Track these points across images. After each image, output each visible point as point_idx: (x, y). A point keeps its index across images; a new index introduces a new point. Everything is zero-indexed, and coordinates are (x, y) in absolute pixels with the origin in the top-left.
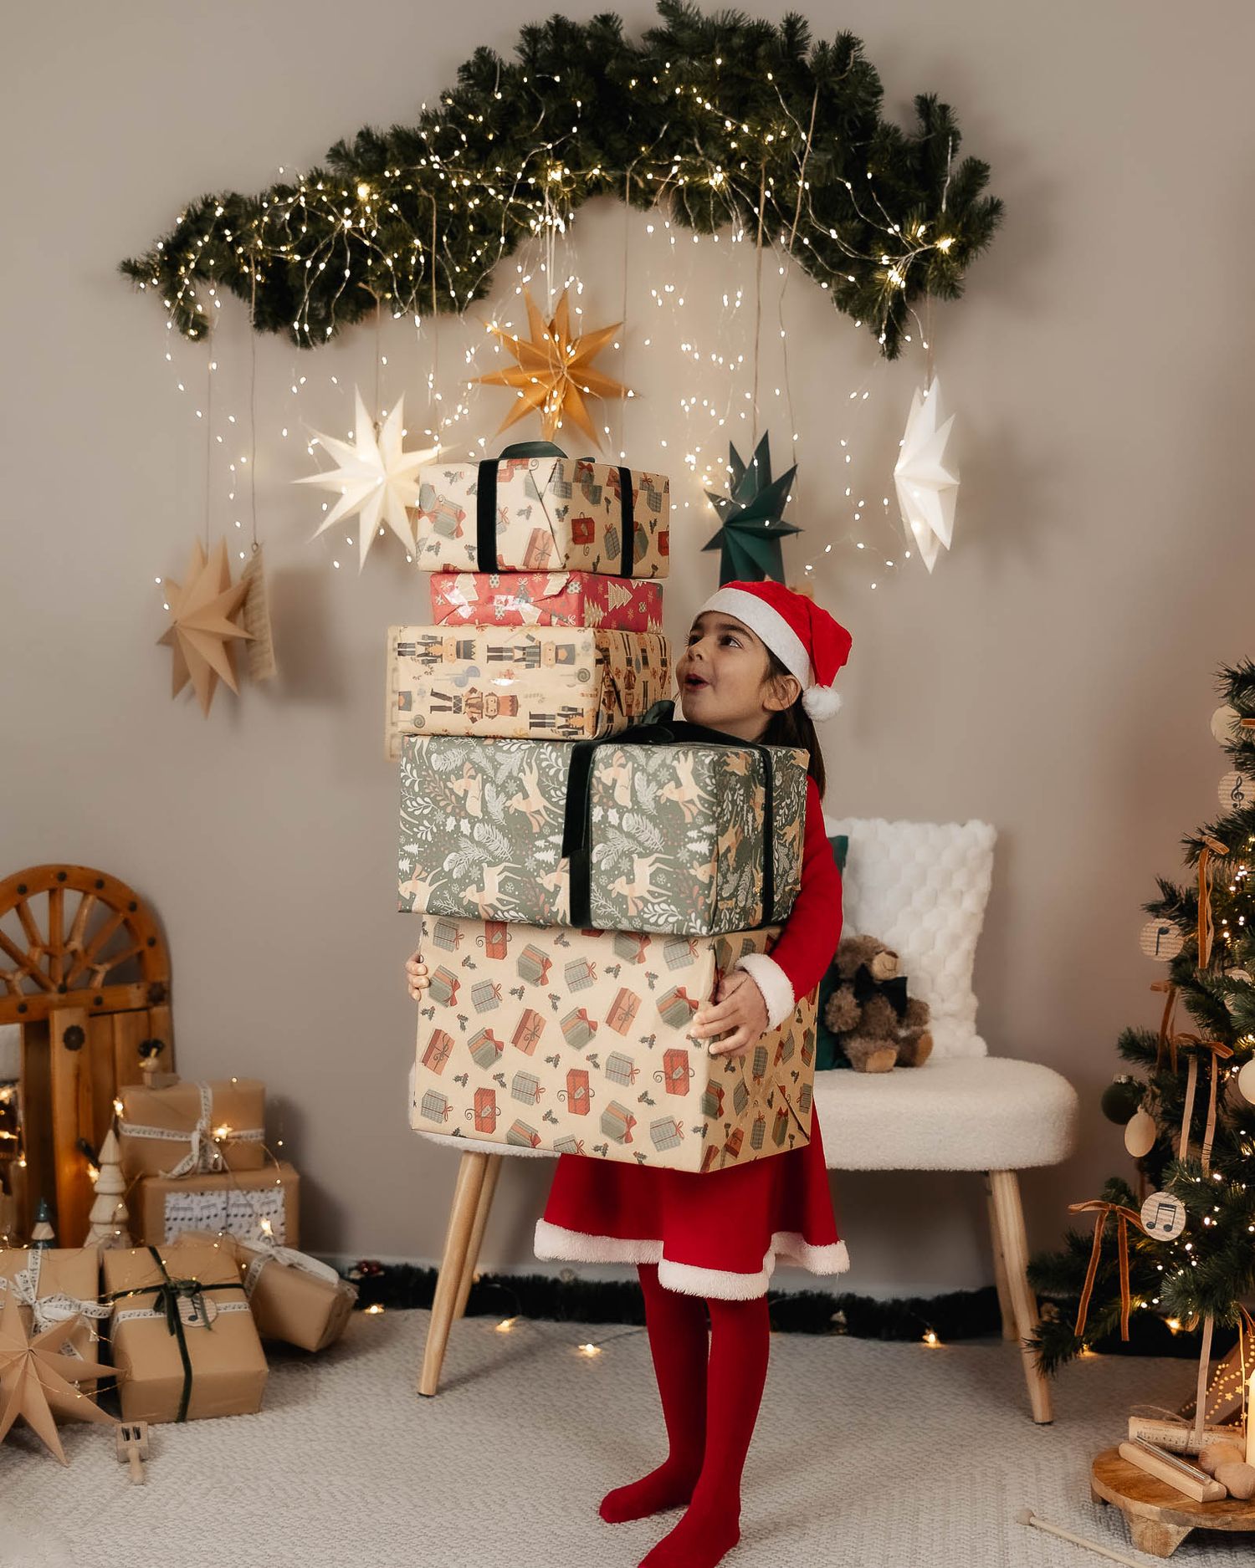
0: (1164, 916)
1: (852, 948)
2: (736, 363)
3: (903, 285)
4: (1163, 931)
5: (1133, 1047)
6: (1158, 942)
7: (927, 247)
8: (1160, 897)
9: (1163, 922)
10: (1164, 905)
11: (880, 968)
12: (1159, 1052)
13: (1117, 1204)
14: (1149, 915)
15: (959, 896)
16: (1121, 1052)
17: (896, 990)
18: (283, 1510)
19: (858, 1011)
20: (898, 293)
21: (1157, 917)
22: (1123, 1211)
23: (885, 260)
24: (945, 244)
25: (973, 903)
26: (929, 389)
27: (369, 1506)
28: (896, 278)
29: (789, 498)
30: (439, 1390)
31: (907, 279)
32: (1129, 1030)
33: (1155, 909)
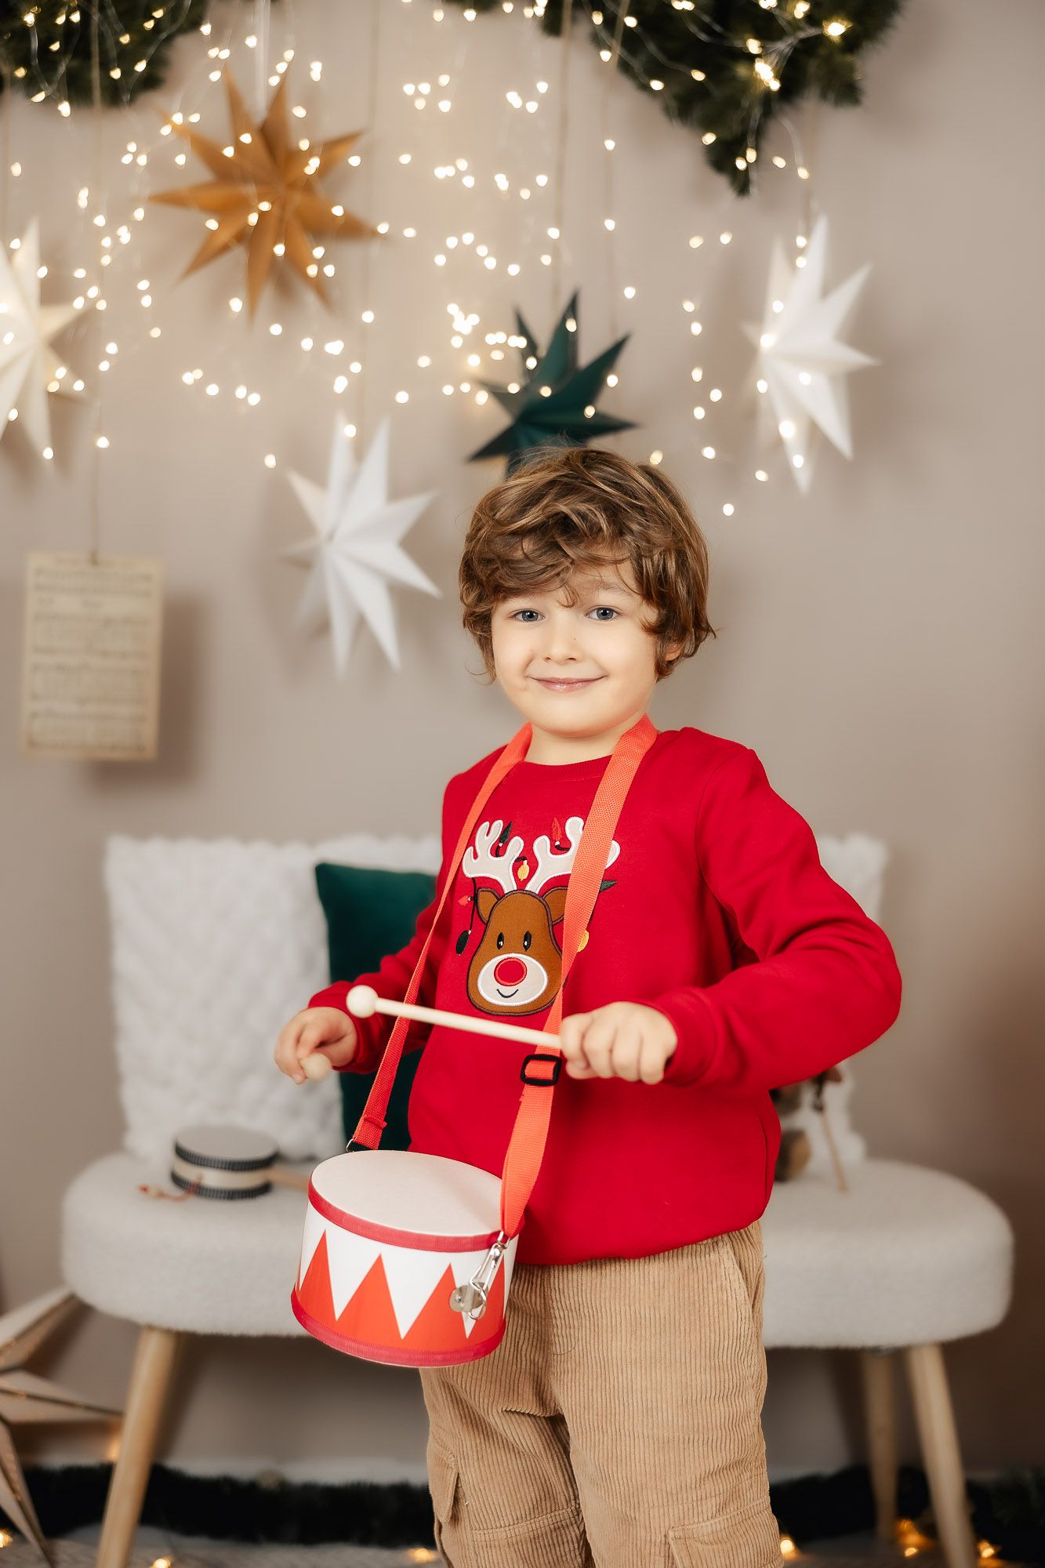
2: (533, 186)
3: (775, 86)
7: (812, 32)
20: (768, 97)
23: (753, 46)
24: (836, 29)
26: (808, 234)
28: (766, 74)
29: (612, 380)
31: (781, 76)
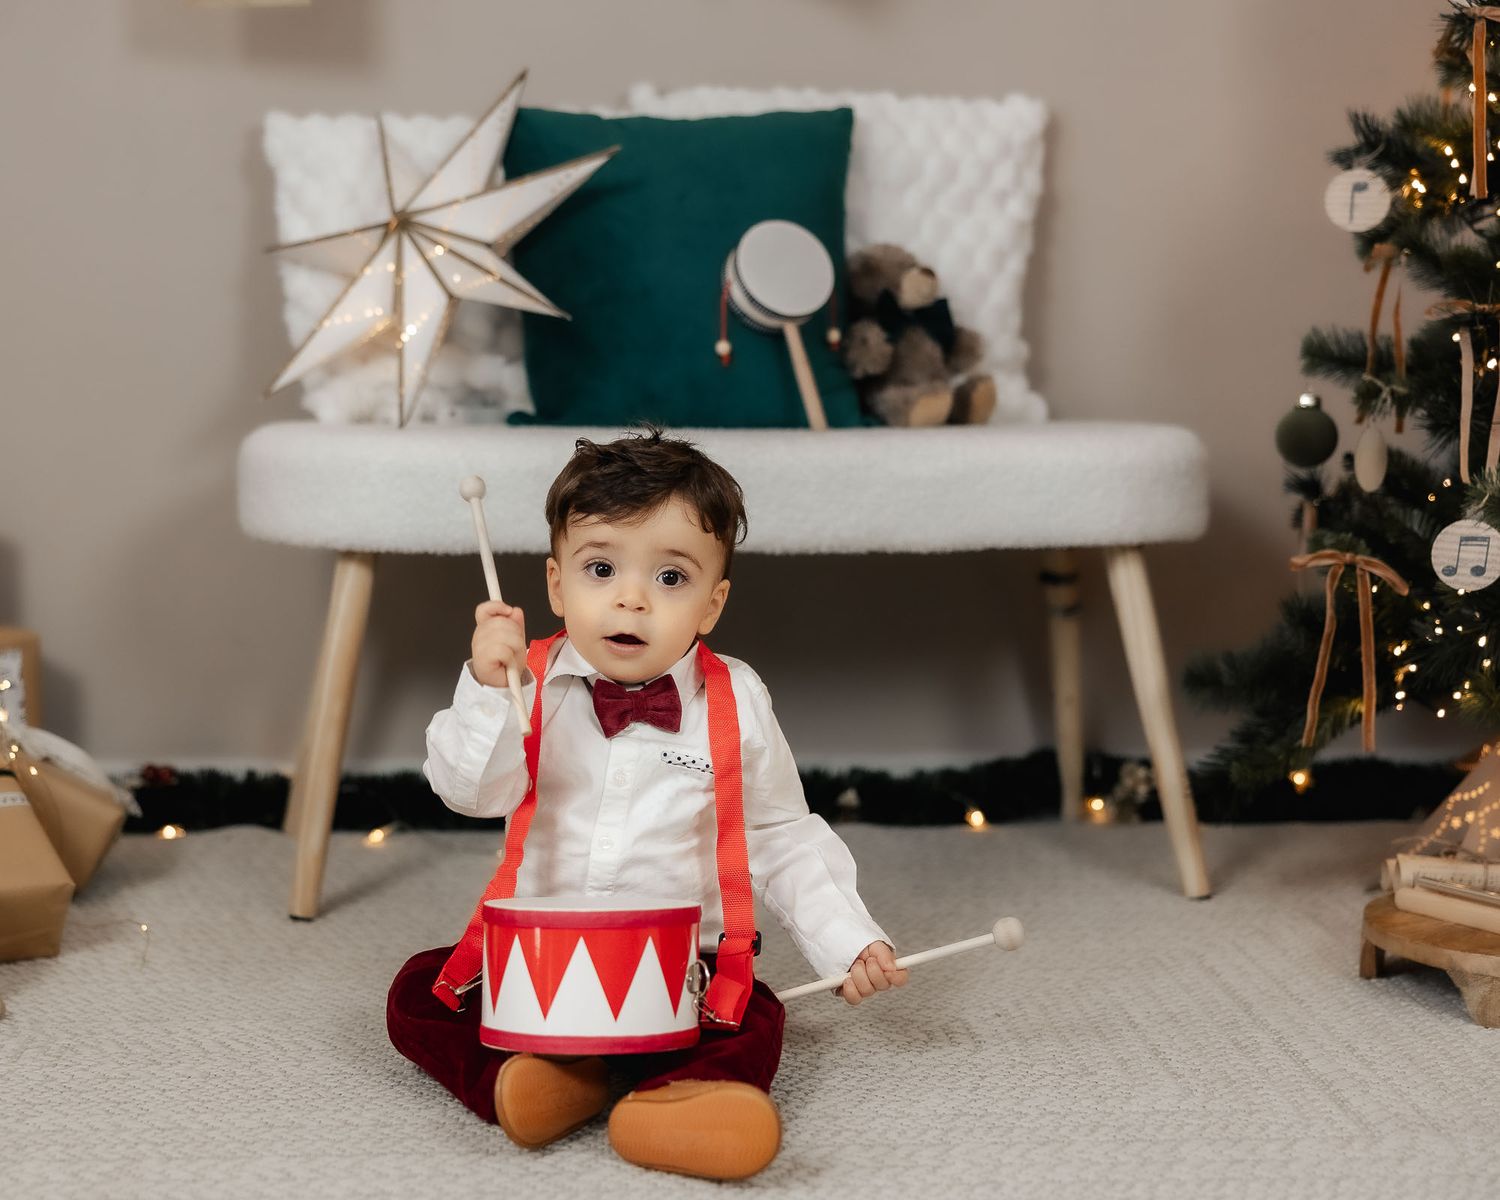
0: (1360, 165)
1: (870, 266)
4: (1360, 187)
5: (1322, 356)
6: (1352, 205)
8: (1349, 139)
9: (1360, 174)
10: (1358, 151)
11: (912, 293)
12: (1370, 354)
13: (1357, 553)
14: (1336, 167)
15: (1002, 198)
16: (1302, 363)
17: (937, 318)
18: (154, 1069)
19: (888, 349)
21: (1349, 167)
22: (1367, 563)
25: (1019, 208)
27: (289, 1054)
30: (323, 909)
32: (1315, 331)
33: (1345, 159)
